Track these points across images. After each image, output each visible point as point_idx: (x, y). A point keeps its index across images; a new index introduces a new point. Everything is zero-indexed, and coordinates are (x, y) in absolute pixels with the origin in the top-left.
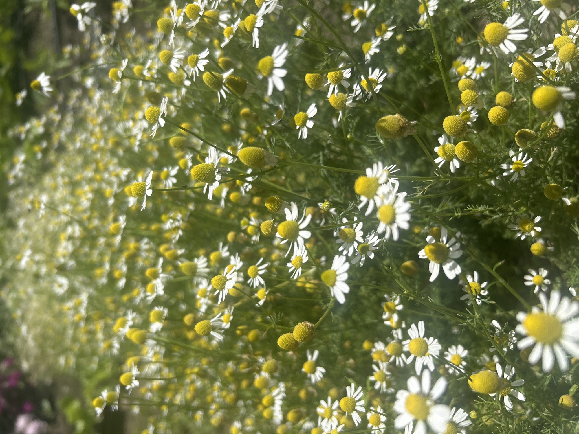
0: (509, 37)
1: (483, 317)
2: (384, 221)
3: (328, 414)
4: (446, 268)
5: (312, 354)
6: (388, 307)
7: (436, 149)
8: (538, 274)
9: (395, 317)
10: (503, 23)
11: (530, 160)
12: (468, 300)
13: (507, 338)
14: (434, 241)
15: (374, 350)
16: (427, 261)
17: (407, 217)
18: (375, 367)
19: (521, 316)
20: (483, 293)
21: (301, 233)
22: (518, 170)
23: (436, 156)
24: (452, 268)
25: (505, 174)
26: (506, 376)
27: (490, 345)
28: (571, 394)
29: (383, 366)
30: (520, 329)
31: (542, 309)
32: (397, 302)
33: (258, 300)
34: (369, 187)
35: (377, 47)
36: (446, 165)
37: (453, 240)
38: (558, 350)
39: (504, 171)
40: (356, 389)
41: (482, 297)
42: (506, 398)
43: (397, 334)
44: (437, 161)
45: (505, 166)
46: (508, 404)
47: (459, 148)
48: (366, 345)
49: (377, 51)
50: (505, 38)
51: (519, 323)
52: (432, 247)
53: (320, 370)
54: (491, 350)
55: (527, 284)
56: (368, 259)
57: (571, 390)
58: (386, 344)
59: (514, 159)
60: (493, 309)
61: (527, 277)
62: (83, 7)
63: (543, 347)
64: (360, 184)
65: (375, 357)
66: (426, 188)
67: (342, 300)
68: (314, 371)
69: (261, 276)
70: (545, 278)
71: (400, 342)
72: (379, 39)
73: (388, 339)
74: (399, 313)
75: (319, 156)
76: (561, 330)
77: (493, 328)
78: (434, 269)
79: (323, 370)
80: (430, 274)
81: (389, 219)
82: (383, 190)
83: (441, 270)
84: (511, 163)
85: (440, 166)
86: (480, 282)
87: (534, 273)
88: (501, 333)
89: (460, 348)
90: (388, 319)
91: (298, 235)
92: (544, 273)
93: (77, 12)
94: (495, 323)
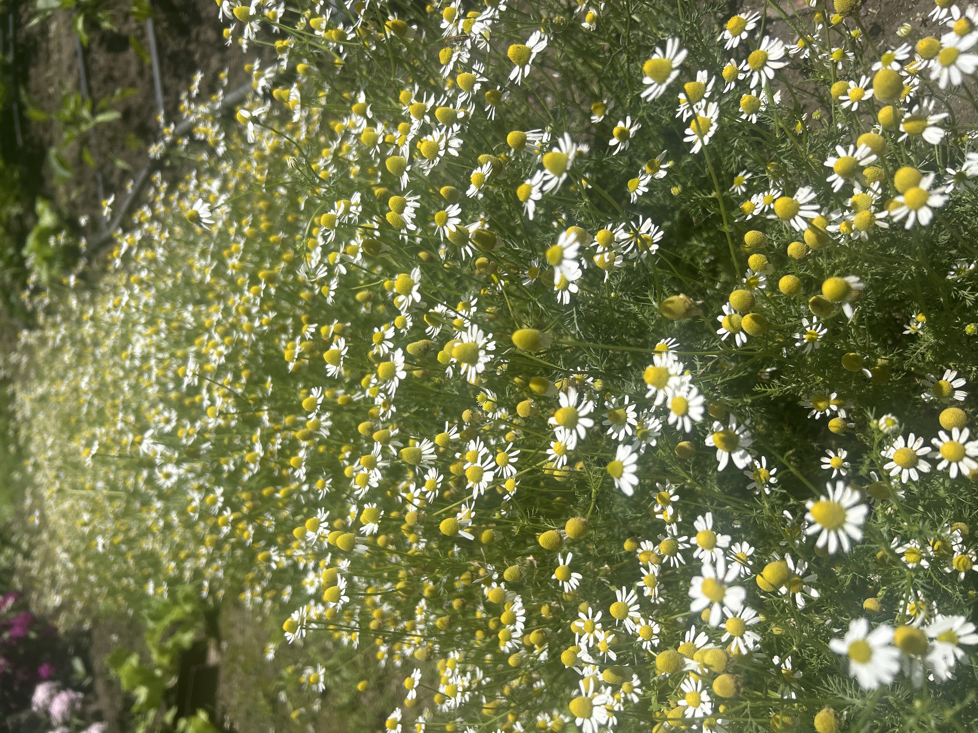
0: (800, 213)
1: (773, 508)
2: (676, 412)
3: (590, 628)
4: (736, 456)
5: (564, 557)
6: (661, 498)
7: (720, 318)
8: (837, 455)
9: (670, 510)
10: (792, 196)
11: (825, 331)
12: (755, 489)
13: (799, 529)
14: (722, 429)
15: (640, 551)
16: (714, 449)
17: (701, 410)
18: (643, 570)
19: (809, 504)
20: (772, 480)
21: (581, 421)
22: (812, 341)
23: (719, 325)
24: (743, 457)
25: (798, 344)
26: (798, 571)
27: (781, 538)
28: (879, 599)
29: (654, 569)
30: (808, 517)
31: (828, 496)
32: (671, 492)
33: (506, 492)
34: (660, 377)
35: (647, 186)
36: (732, 337)
37: (742, 427)
38: (841, 534)
39: (797, 340)
40: (628, 593)
41: (771, 486)
42: (798, 596)
43: (671, 529)
44: (720, 332)
45: (797, 336)
46: (800, 602)
47: (747, 321)
48: (628, 545)
49: (646, 190)
50: (796, 214)
51: (808, 511)
52: (722, 435)
53: (576, 577)
54: (783, 544)
55: (824, 467)
56: (648, 446)
57: (880, 593)
58: (656, 543)
59: (808, 329)
60: (784, 498)
61: (825, 460)
62: (255, 113)
63: (829, 532)
64: (649, 374)
65: (642, 558)
66: (710, 364)
67: (629, 492)
68: (568, 579)
69: (512, 464)
70: (844, 460)
71: (675, 538)
72: (649, 177)
73: (660, 536)
74: (674, 505)
75: (572, 314)
76: (845, 516)
77: (785, 520)
78: (723, 458)
79: (580, 577)
80: (718, 463)
81: (682, 411)
82: (673, 381)
83: (730, 460)
84: (804, 332)
85: (723, 339)
86: (769, 468)
87: (831, 454)
88: (793, 524)
89: (746, 545)
90: (661, 512)
91: (577, 423)
92: (844, 454)
93: (246, 120)
94: (786, 513)
